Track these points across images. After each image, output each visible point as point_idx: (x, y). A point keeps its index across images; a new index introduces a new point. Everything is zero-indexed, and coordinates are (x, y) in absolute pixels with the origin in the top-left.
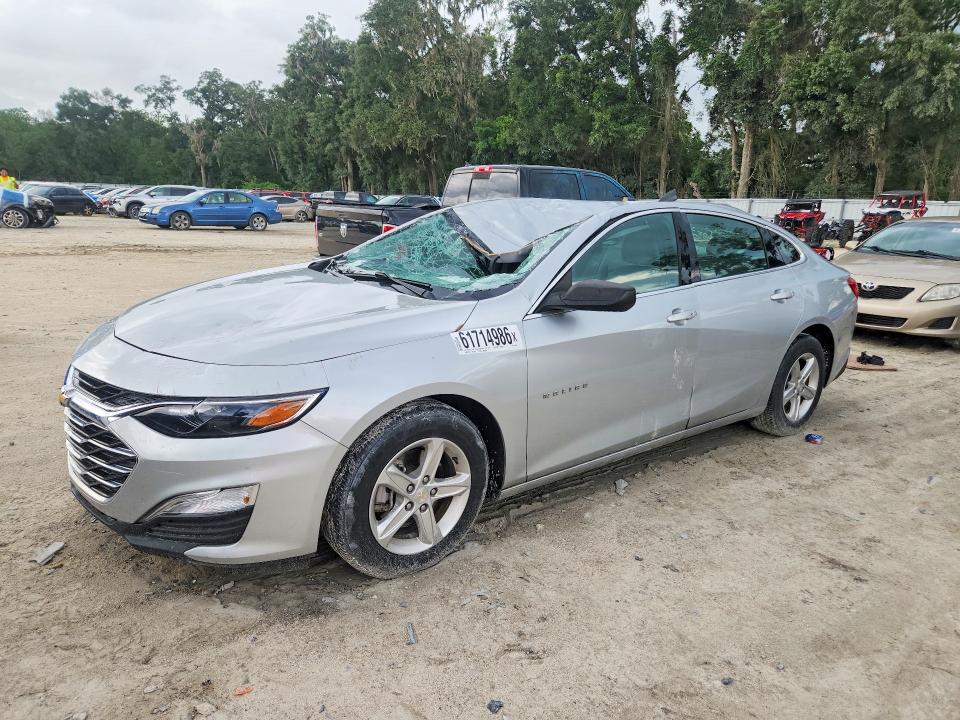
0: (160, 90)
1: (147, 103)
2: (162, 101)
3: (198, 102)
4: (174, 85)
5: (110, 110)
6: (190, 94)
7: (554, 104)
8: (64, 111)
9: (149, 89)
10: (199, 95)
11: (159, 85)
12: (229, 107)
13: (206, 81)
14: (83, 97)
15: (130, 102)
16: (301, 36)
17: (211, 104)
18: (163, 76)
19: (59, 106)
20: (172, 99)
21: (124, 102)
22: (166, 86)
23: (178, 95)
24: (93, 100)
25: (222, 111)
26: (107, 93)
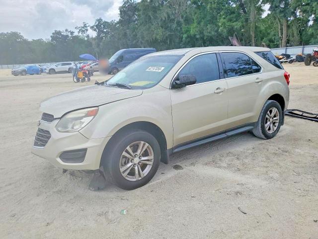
0: (83, 27)
1: (79, 32)
2: (84, 31)
3: (95, 30)
4: (87, 25)
5: (67, 36)
6: (92, 27)
7: (208, 18)
8: (53, 38)
9: (80, 27)
10: (95, 27)
11: (83, 26)
12: (105, 30)
13: (97, 22)
14: (59, 33)
15: (74, 32)
16: (123, 3)
17: (99, 30)
18: (84, 23)
19: (51, 37)
20: (87, 30)
21: (72, 33)
22: (85, 26)
23: (89, 28)
24: (62, 34)
25: (103, 32)
26: (66, 30)
